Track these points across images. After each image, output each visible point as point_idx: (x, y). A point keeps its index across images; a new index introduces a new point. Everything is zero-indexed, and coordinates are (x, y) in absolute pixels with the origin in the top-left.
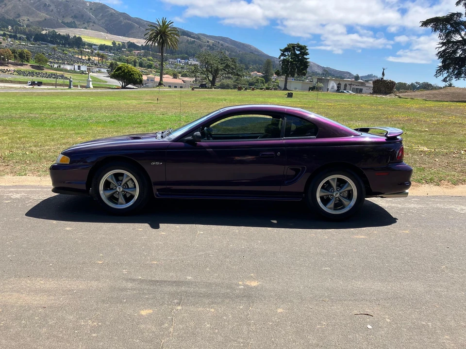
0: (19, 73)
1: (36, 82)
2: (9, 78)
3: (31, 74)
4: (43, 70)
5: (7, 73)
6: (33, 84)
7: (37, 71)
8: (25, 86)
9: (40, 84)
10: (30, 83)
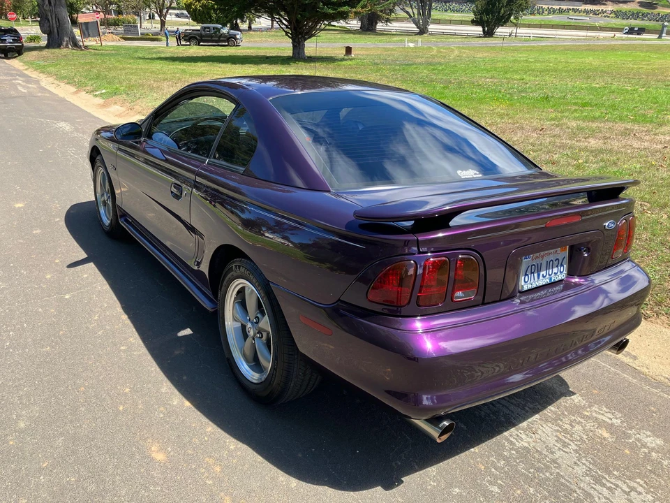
0: (618, 14)
1: (636, 29)
2: (601, 22)
3: (635, 15)
4: (655, 8)
5: (600, 15)
6: (631, 31)
7: (645, 11)
8: (618, 35)
9: (641, 31)
10: (627, 31)
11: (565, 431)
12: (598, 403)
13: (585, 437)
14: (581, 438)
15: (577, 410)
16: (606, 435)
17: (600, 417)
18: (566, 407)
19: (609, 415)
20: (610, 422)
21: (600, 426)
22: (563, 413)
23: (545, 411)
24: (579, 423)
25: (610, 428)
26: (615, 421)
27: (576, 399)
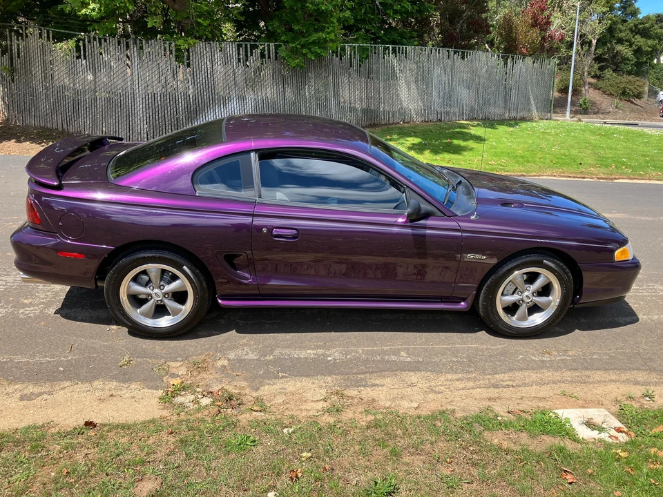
11: (49, 291)
12: (37, 317)
13: (37, 294)
14: (39, 293)
15: (48, 305)
16: (26, 301)
17: (32, 308)
18: (55, 302)
19: (26, 312)
20: (26, 309)
21: (31, 303)
22: (55, 299)
23: (65, 294)
24: (43, 299)
25: (24, 306)
26: (22, 311)
27: (52, 311)
